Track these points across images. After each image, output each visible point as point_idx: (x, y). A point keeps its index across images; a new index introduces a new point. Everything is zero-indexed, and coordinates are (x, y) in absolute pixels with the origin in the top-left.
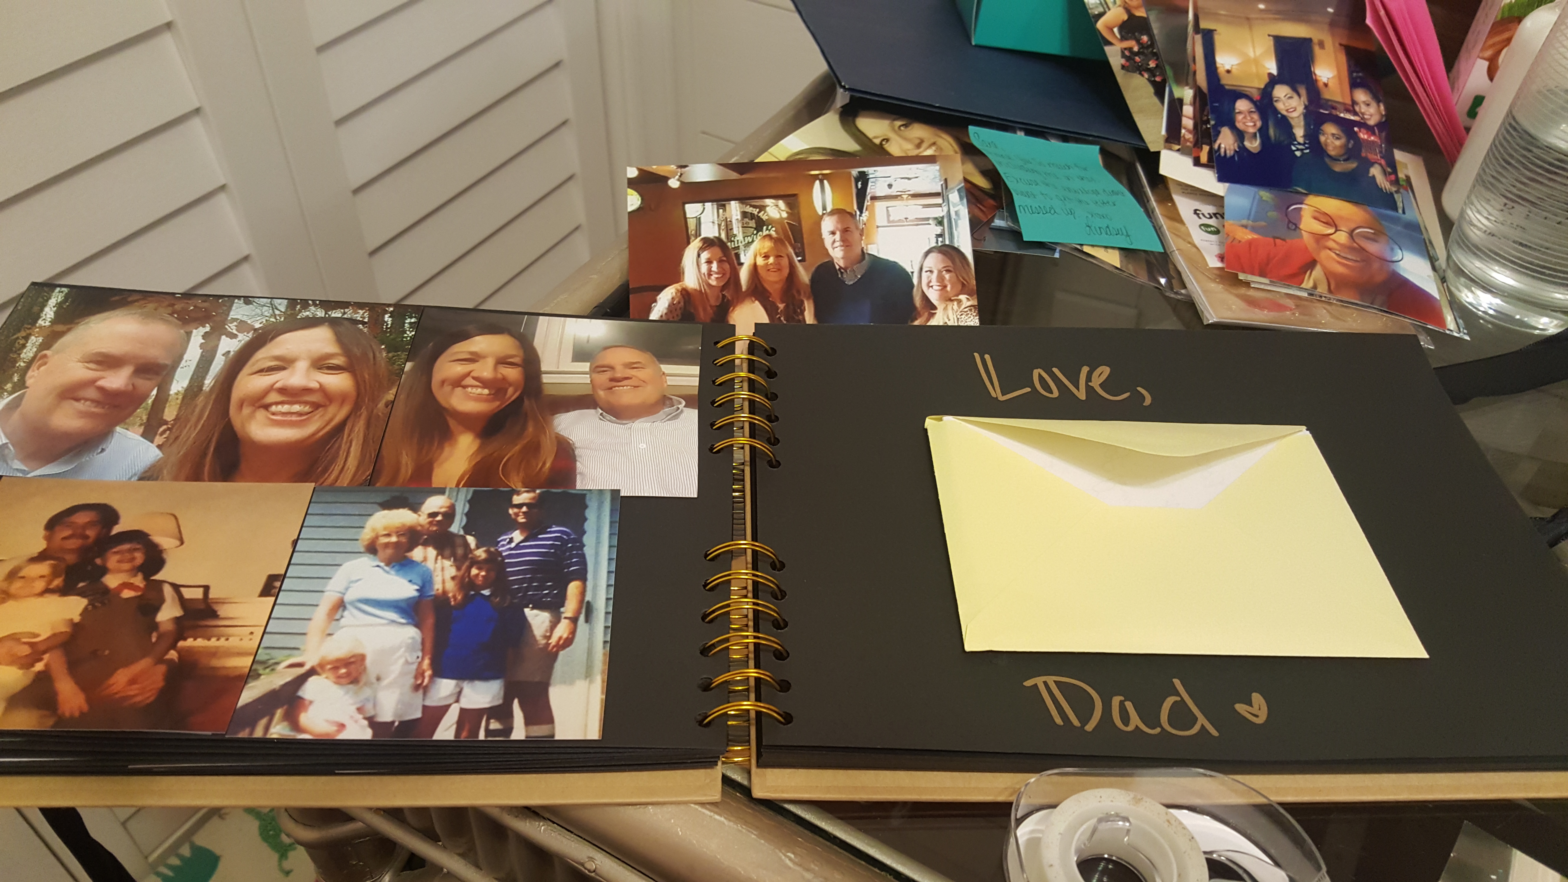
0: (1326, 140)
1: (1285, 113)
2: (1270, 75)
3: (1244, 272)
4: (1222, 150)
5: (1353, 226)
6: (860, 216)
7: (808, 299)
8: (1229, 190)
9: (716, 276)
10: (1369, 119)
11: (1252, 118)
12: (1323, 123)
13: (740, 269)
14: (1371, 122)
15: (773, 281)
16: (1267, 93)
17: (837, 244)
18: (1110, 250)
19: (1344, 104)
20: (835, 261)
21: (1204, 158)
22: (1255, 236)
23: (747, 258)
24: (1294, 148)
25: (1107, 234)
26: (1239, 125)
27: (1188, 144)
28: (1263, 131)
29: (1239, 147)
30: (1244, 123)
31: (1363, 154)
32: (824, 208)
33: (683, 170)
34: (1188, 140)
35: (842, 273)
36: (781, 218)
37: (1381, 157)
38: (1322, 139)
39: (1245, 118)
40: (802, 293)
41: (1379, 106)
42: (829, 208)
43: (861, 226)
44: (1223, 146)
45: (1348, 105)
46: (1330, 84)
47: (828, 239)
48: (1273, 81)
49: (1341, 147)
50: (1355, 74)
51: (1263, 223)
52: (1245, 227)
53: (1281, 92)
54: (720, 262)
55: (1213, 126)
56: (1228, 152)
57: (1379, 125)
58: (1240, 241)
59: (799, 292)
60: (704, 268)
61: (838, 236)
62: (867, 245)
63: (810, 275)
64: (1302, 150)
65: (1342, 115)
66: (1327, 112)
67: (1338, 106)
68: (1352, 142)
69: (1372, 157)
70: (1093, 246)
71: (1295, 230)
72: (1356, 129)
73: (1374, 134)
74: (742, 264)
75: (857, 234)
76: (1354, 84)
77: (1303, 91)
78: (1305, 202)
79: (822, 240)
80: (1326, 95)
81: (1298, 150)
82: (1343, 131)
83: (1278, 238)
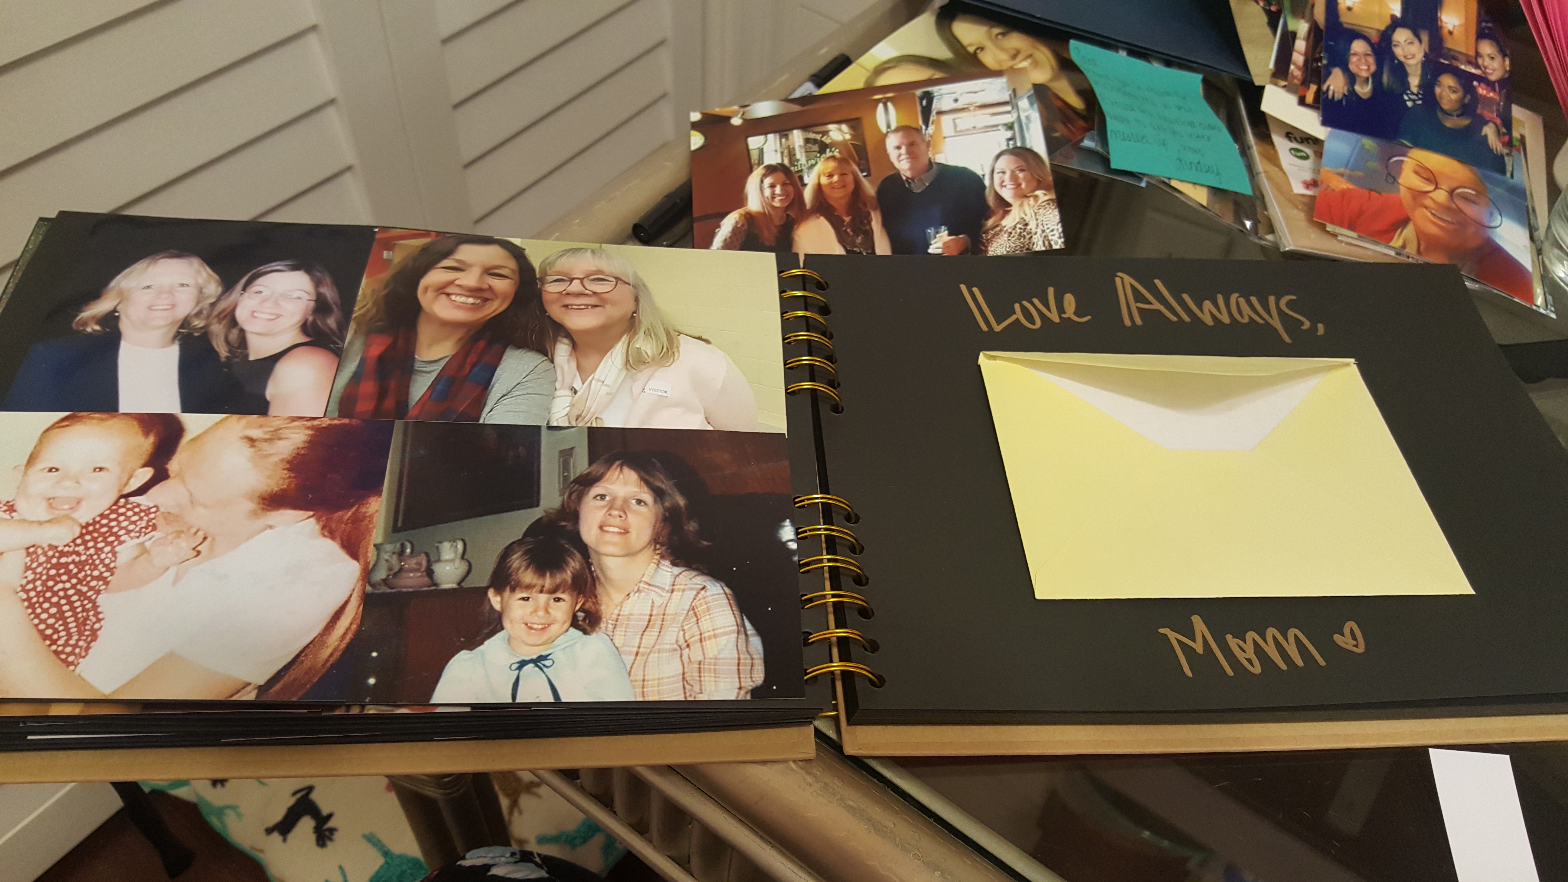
0: (1441, 93)
1: (1402, 59)
2: (1393, 17)
3: (1333, 222)
4: (1331, 93)
5: (1454, 185)
6: (926, 129)
7: (875, 209)
8: (1330, 135)
9: (780, 198)
10: (1491, 74)
11: (1366, 61)
12: (1440, 74)
13: (804, 189)
14: (1493, 78)
15: (838, 198)
16: (1386, 36)
17: (903, 157)
18: (1198, 187)
19: (1467, 55)
20: (902, 172)
21: (1310, 98)
22: (1350, 186)
23: (810, 180)
24: (1406, 97)
25: (1197, 170)
26: (1352, 67)
27: (1296, 81)
28: (1376, 77)
29: (1349, 91)
30: (1358, 66)
31: (1479, 111)
32: (889, 126)
33: (746, 109)
34: (1294, 77)
35: (909, 183)
36: (845, 141)
37: (1497, 115)
38: (1438, 90)
39: (1359, 60)
40: (868, 205)
41: (1504, 61)
42: (894, 126)
43: (927, 138)
44: (1332, 88)
45: (1471, 56)
46: (1456, 33)
47: (893, 154)
48: (1395, 23)
49: (1456, 101)
50: (1483, 24)
51: (1360, 174)
52: (1342, 175)
53: (1402, 36)
54: (783, 185)
55: (1325, 66)
56: (1336, 95)
57: (1502, 82)
58: (1333, 190)
59: (865, 205)
60: (767, 192)
61: (903, 150)
62: (934, 155)
63: (876, 188)
64: (1414, 101)
65: (1463, 67)
66: (1446, 62)
67: (1460, 57)
68: (1469, 96)
69: (1487, 114)
70: (1181, 181)
71: (1393, 183)
72: (1475, 83)
73: (1494, 90)
74: (805, 185)
75: (923, 147)
76: (1481, 35)
77: (1425, 37)
78: (1409, 155)
79: (887, 156)
80: (1449, 44)
81: (1410, 99)
82: (1461, 84)
83: (1375, 191)
